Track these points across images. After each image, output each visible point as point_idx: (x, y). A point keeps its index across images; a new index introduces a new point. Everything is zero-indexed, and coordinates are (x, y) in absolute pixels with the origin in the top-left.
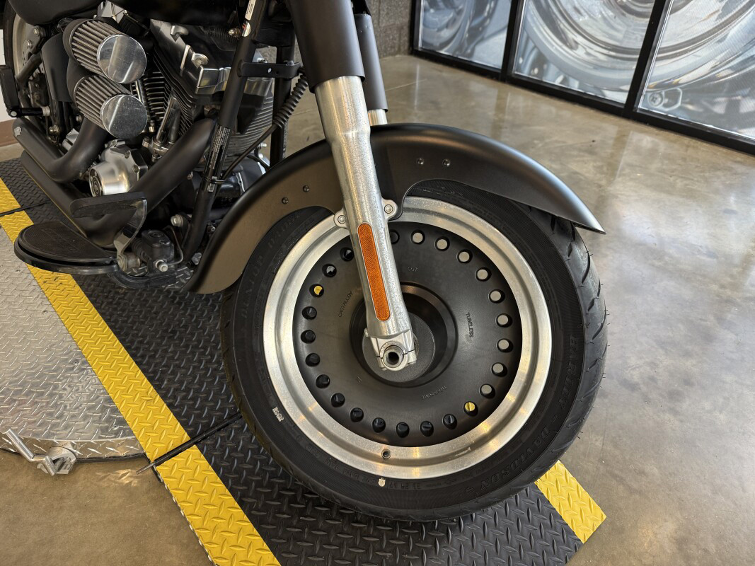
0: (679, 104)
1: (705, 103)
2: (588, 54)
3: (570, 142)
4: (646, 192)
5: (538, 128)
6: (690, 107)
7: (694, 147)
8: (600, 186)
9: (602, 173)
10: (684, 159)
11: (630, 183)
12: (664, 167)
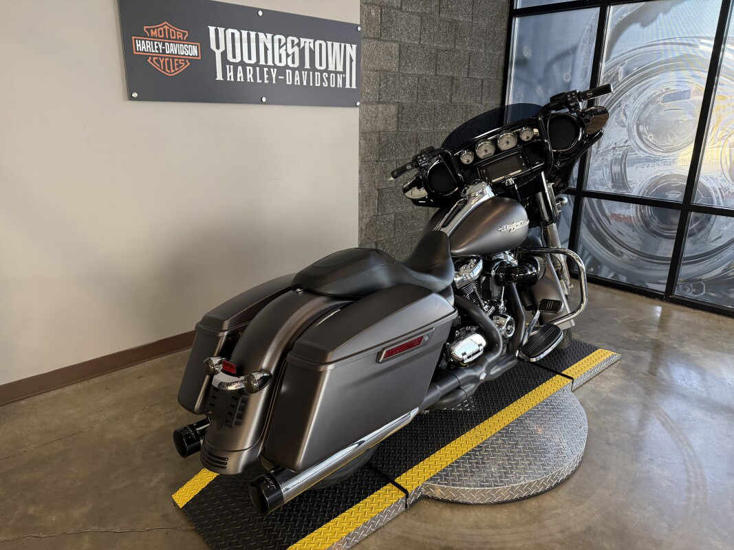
0: (704, 292)
1: (723, 292)
2: (631, 259)
3: (639, 319)
4: (707, 352)
5: (610, 309)
6: (713, 294)
7: (722, 321)
8: (675, 348)
9: (672, 340)
10: (720, 329)
11: (693, 346)
12: (710, 335)
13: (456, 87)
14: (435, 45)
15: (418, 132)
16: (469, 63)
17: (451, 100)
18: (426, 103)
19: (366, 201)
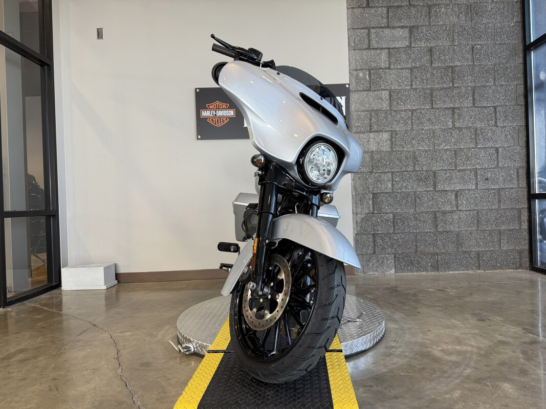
13: (459, 115)
14: (429, 87)
15: (415, 150)
16: (473, 96)
17: (454, 125)
18: (422, 129)
19: (361, 201)
